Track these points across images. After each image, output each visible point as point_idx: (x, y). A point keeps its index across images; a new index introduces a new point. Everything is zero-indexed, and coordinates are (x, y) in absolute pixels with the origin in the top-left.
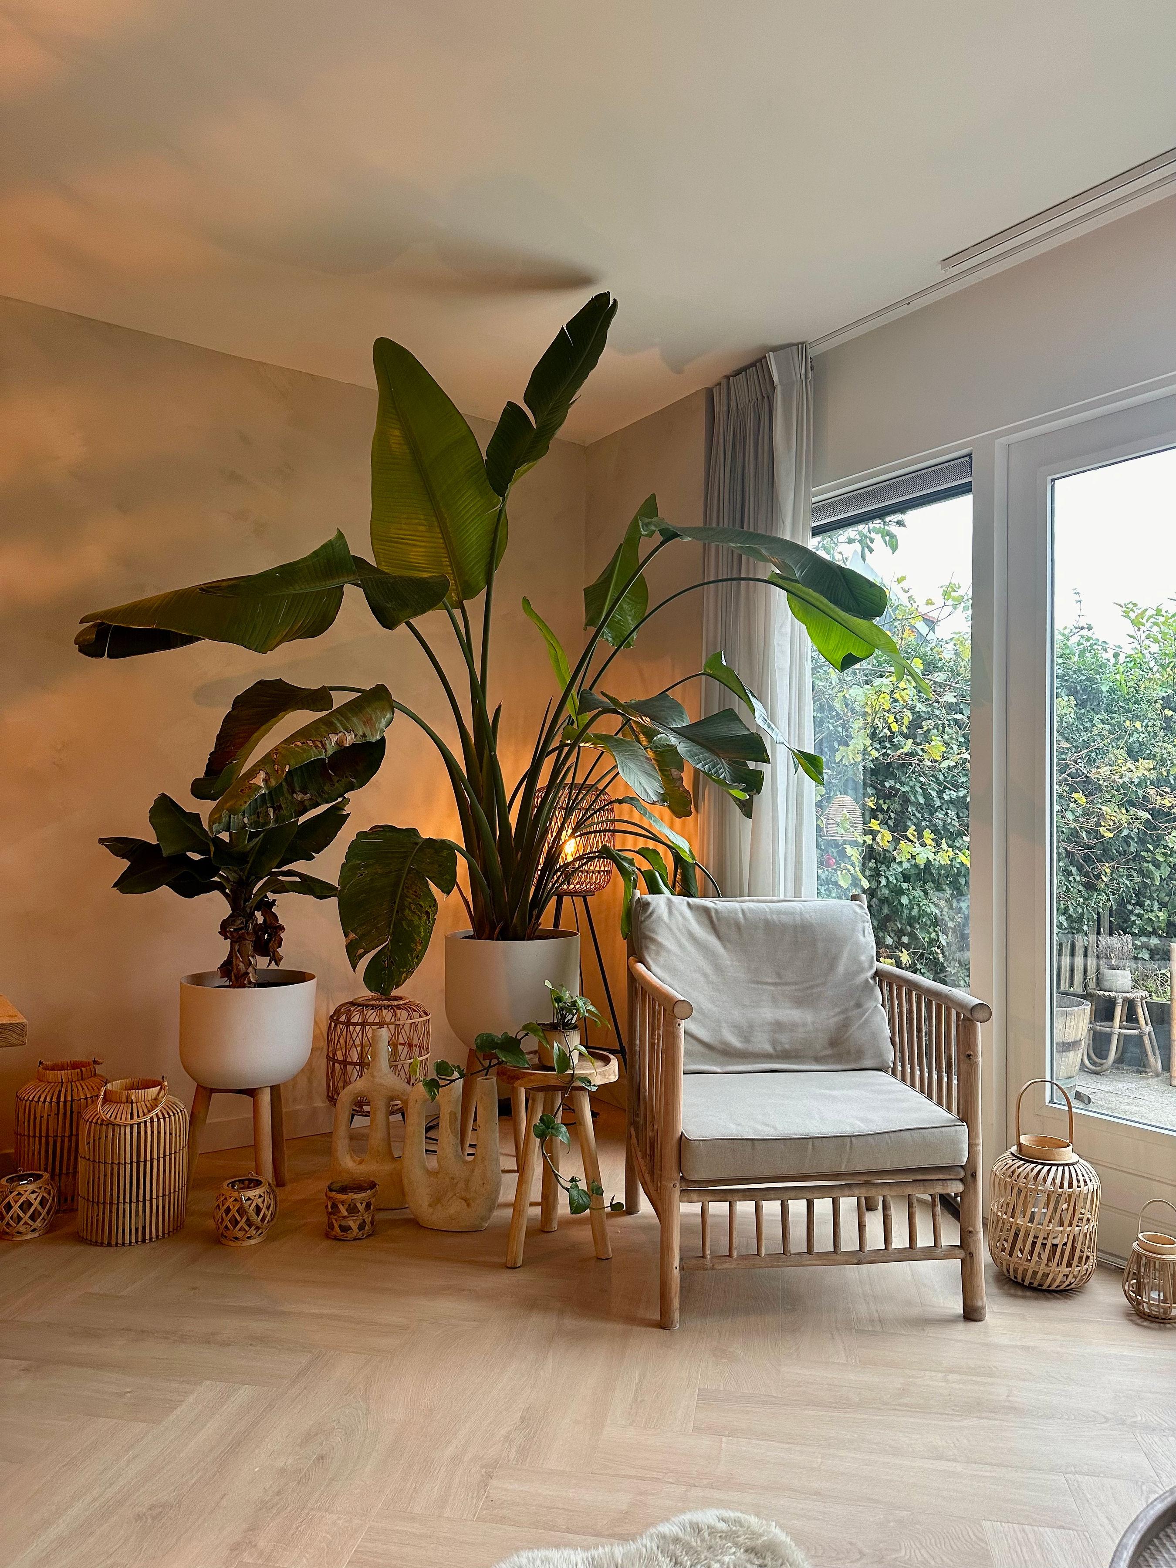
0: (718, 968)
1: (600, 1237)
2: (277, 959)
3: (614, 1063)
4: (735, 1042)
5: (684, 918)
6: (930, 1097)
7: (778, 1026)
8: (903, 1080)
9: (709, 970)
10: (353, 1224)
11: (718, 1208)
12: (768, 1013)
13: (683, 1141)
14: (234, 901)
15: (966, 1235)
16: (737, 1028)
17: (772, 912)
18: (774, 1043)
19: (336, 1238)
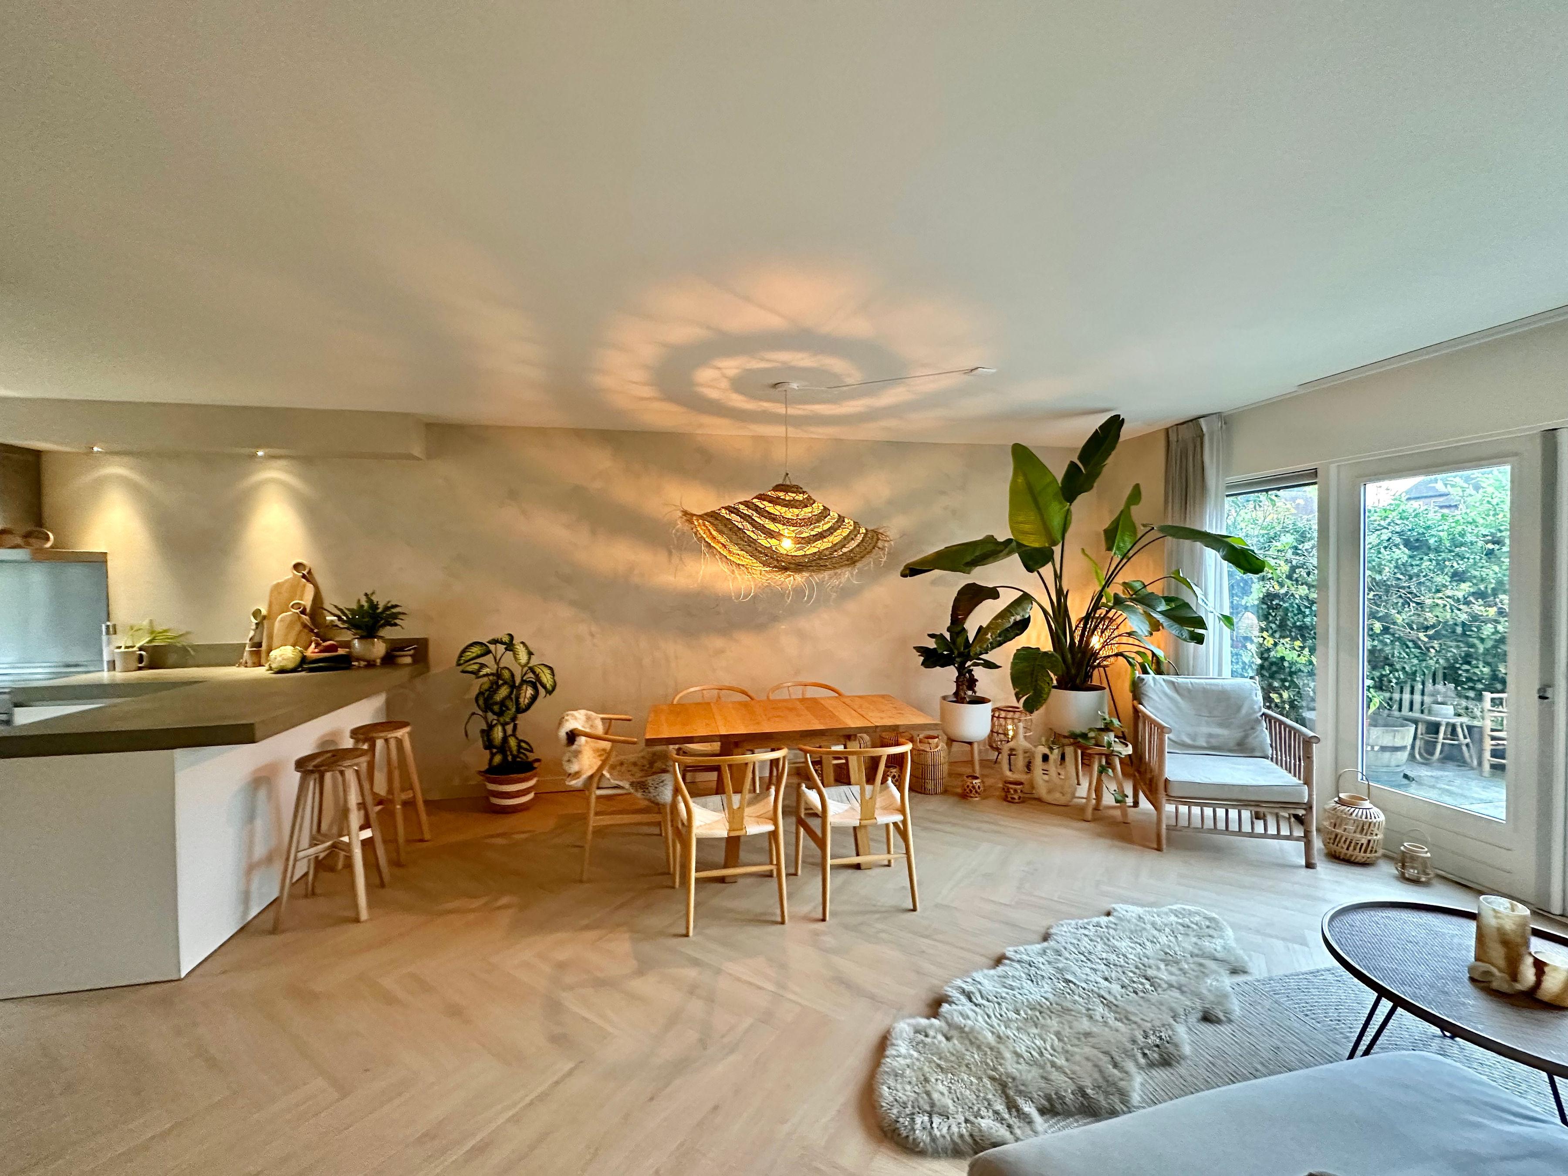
0: (1179, 708)
1: (1125, 814)
2: (975, 692)
3: (1130, 746)
4: (1188, 741)
5: (1161, 685)
6: (1290, 772)
7: (1210, 735)
8: (1277, 763)
9: (1174, 709)
10: (1016, 797)
11: (1184, 809)
12: (1205, 730)
13: (1166, 780)
14: (958, 669)
15: (1307, 834)
16: (1189, 735)
17: (1206, 684)
18: (1208, 742)
19: (1009, 802)
